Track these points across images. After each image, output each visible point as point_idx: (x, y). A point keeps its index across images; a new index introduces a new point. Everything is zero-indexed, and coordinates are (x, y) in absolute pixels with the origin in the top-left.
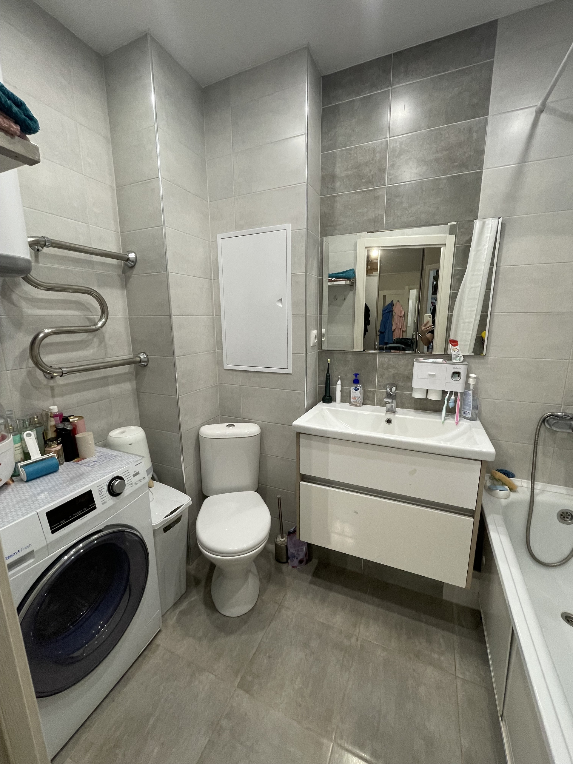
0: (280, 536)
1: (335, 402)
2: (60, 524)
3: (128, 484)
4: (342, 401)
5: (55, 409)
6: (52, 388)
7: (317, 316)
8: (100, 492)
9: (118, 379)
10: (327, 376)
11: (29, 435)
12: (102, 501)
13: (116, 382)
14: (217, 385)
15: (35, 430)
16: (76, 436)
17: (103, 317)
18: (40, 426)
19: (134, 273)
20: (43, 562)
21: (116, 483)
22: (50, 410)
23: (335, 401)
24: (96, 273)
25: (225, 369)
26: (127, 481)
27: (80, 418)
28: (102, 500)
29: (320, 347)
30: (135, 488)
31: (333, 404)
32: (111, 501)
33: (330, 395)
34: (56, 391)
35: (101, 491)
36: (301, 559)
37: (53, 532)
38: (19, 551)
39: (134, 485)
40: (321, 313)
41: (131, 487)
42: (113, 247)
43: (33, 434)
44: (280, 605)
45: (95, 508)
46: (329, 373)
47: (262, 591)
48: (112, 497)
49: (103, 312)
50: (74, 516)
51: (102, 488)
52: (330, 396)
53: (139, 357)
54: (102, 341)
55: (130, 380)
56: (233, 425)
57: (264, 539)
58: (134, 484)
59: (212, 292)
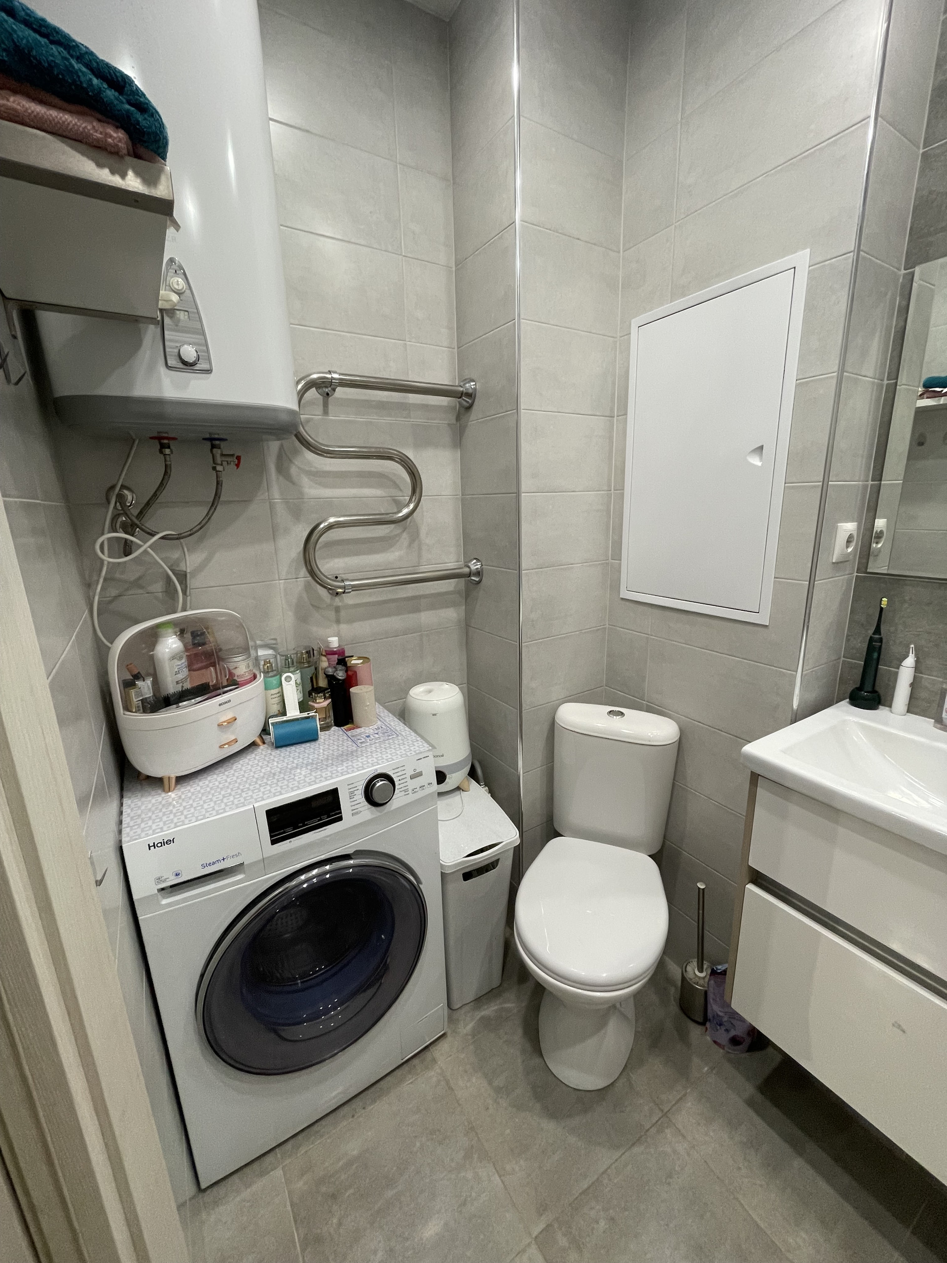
0: (695, 963)
1: (887, 708)
2: (284, 832)
3: (401, 790)
4: (913, 707)
5: (334, 642)
6: (337, 610)
7: (865, 487)
8: (352, 795)
9: (438, 601)
10: (871, 640)
11: (288, 679)
12: (353, 810)
13: (432, 607)
14: (605, 628)
15: (298, 671)
16: (352, 690)
17: (413, 499)
18: (309, 667)
19: (471, 419)
20: (257, 882)
21: (378, 785)
22: (328, 642)
23: (890, 706)
24: (413, 424)
25: (622, 599)
26: (399, 784)
27: (366, 659)
28: (354, 808)
29: (863, 566)
30: (411, 798)
31: (882, 712)
32: (367, 812)
33: (877, 688)
34: (343, 613)
35: (352, 793)
36: (735, 1035)
37: (274, 842)
38: (224, 859)
39: (411, 794)
40: (878, 475)
41: (405, 795)
42: (441, 376)
43: (295, 677)
44: (665, 1115)
45: (340, 819)
46: (880, 634)
47: (632, 1063)
48: (370, 806)
49: (414, 491)
50: (307, 825)
51: (356, 789)
52: (874, 691)
53: (469, 567)
54: (415, 537)
55: (454, 604)
56: (622, 714)
57: (641, 975)
58: (410, 791)
59: (611, 442)
